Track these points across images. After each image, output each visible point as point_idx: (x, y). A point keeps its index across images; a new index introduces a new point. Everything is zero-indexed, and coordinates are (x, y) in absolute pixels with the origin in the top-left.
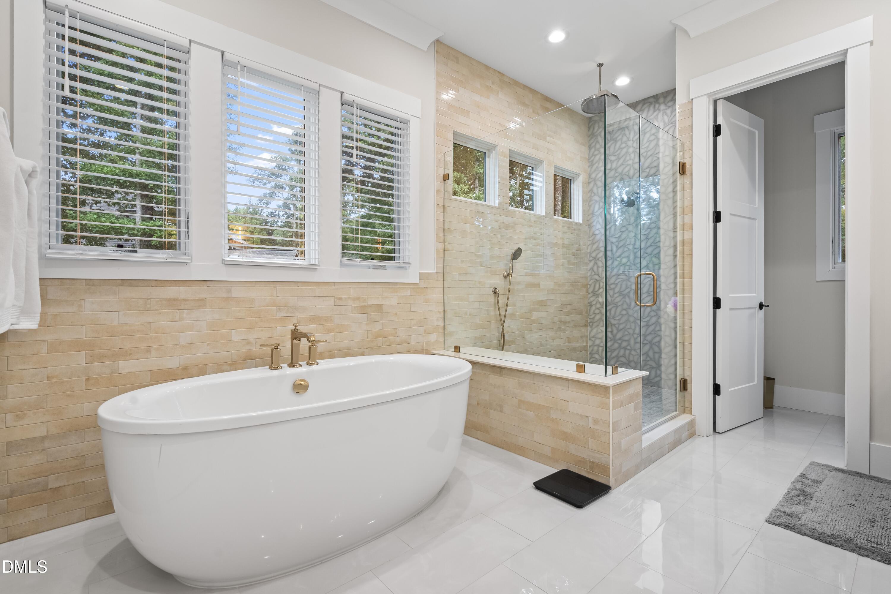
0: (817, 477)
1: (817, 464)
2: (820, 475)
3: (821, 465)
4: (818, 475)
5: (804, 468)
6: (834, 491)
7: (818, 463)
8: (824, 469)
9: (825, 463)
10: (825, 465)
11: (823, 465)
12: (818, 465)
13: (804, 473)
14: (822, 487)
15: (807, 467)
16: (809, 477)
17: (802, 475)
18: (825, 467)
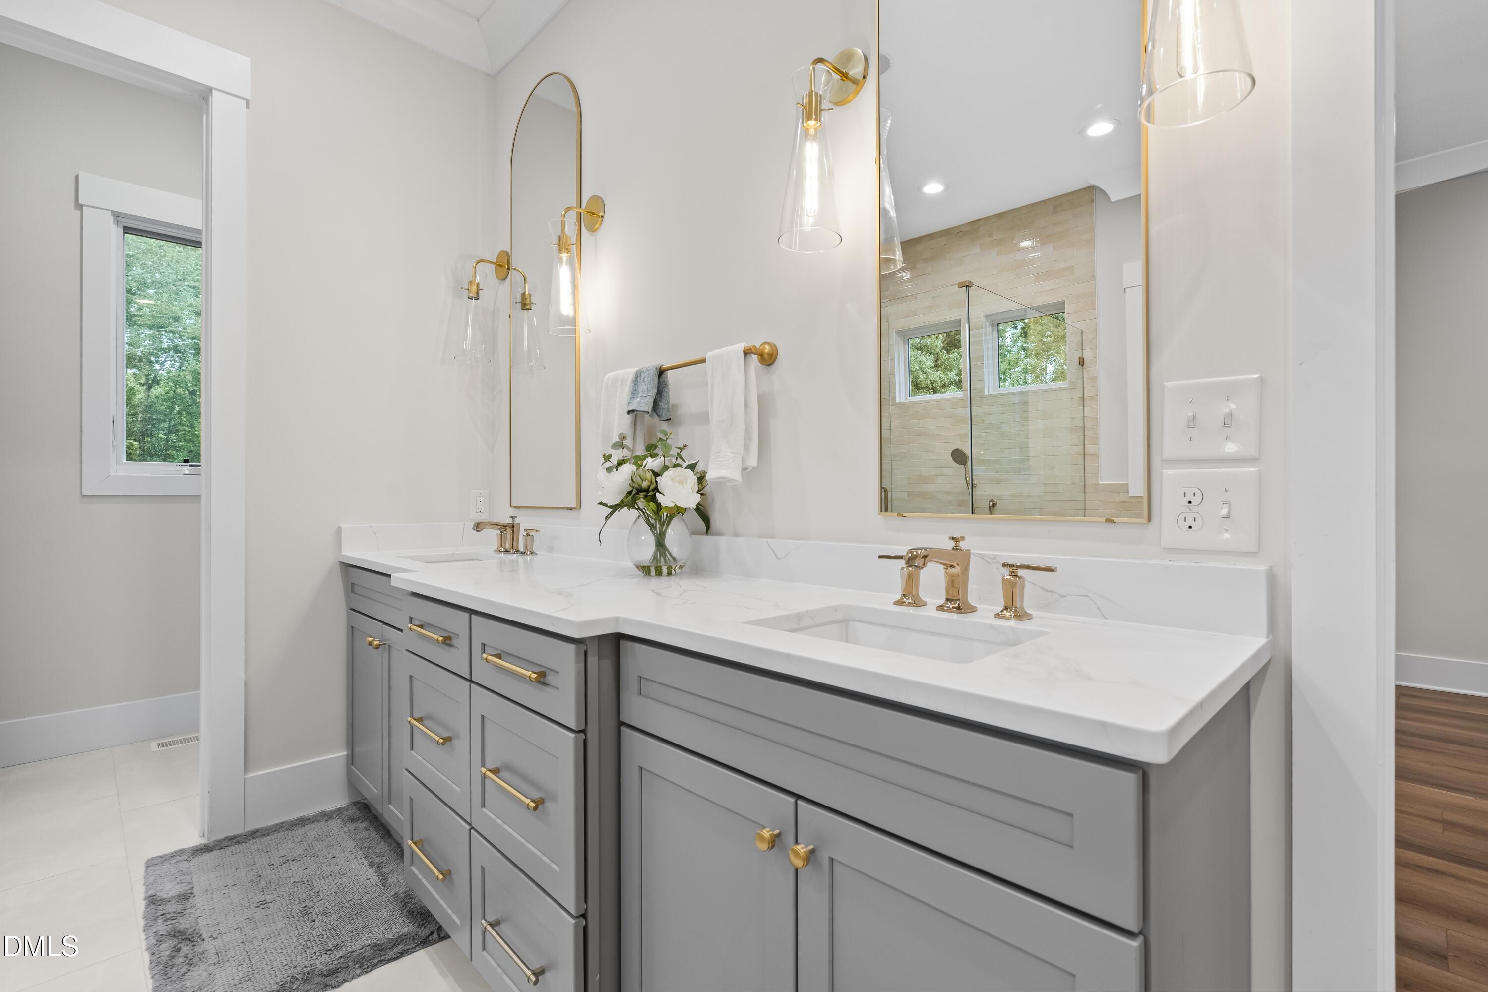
0: (178, 886)
1: (159, 859)
2: (180, 878)
3: (167, 857)
4: (177, 880)
5: (143, 881)
6: (223, 896)
7: (161, 857)
8: (178, 861)
9: (172, 850)
10: (176, 852)
11: (173, 855)
12: (163, 862)
13: (151, 892)
14: (199, 900)
15: (146, 877)
16: (165, 896)
17: (153, 901)
18: (178, 858)
